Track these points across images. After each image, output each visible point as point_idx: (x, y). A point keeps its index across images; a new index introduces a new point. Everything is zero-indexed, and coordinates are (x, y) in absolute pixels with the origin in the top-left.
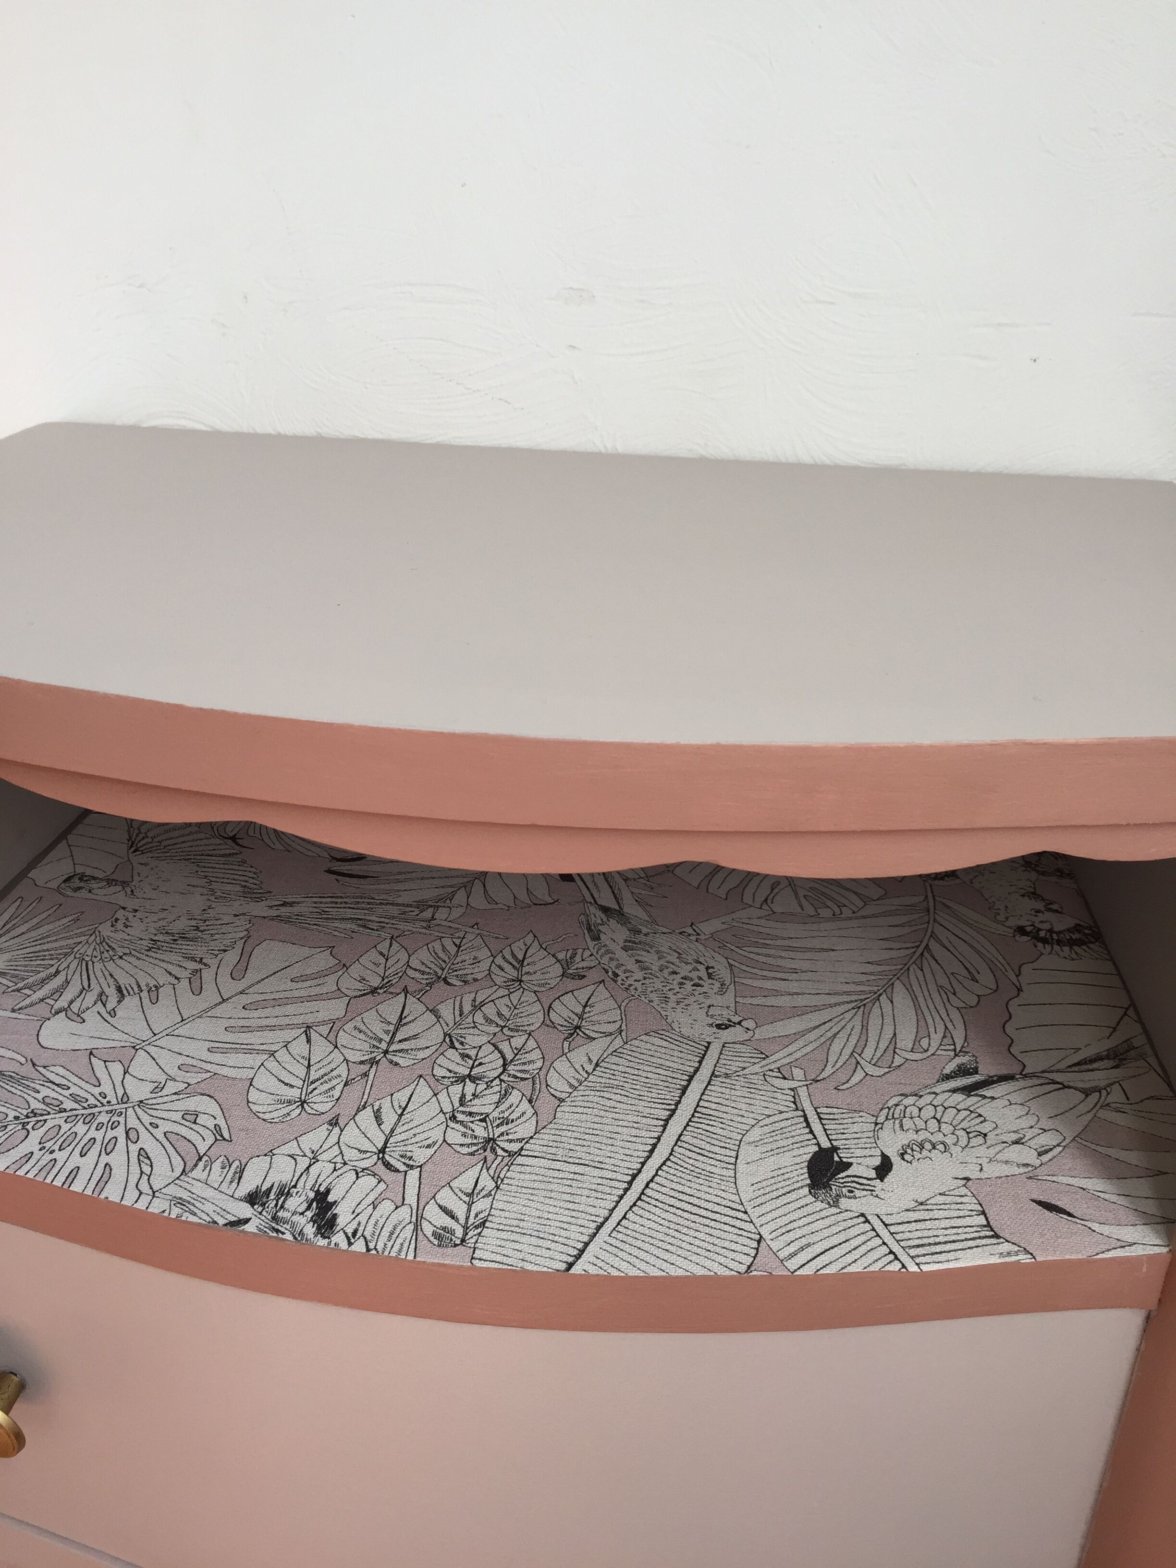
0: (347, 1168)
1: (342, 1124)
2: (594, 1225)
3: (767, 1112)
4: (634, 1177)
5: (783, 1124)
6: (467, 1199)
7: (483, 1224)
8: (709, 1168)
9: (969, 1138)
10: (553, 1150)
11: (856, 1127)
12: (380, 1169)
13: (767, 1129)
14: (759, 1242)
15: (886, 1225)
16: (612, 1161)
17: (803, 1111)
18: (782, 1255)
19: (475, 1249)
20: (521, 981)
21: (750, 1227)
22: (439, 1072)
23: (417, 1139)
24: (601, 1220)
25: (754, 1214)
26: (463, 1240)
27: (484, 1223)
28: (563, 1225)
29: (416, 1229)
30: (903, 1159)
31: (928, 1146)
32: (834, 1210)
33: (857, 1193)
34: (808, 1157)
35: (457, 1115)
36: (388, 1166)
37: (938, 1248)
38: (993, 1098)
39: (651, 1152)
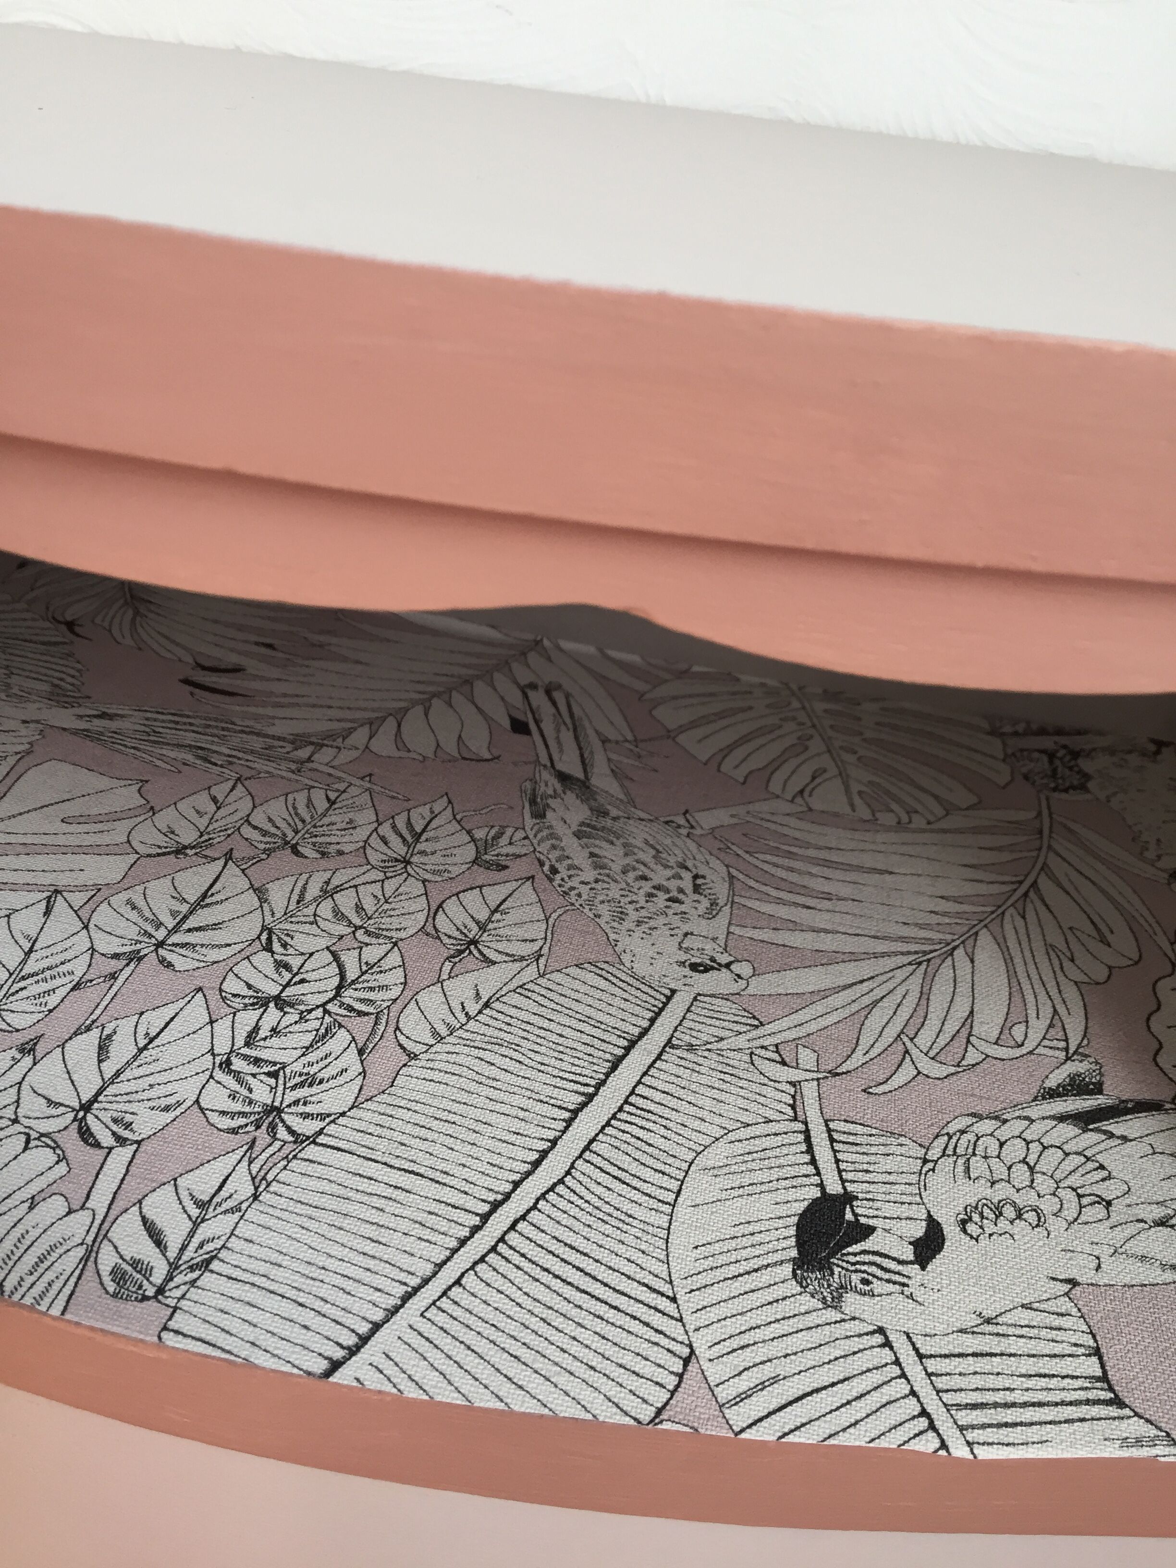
0: (18, 1128)
1: (39, 1053)
2: (400, 1290)
3: (746, 1118)
4: (496, 1206)
5: (767, 1142)
6: (194, 1212)
7: (205, 1265)
8: (627, 1207)
9: (1081, 1207)
10: (370, 1141)
11: (889, 1164)
12: (71, 1141)
13: (739, 1148)
14: (686, 1361)
15: (921, 1356)
16: (466, 1173)
17: (806, 1123)
18: (725, 1393)
19: (175, 1309)
20: (408, 863)
21: (674, 1329)
22: (232, 985)
23: (152, 1094)
24: (414, 1282)
25: (687, 1303)
26: (161, 1291)
27: (208, 1262)
28: (349, 1285)
29: (85, 1259)
30: (964, 1231)
31: (1009, 1212)
32: (832, 1315)
33: (878, 1287)
34: (800, 1207)
35: (234, 1059)
36: (86, 1135)
37: (1010, 1415)
38: (1125, 1139)
39: (536, 1164)
